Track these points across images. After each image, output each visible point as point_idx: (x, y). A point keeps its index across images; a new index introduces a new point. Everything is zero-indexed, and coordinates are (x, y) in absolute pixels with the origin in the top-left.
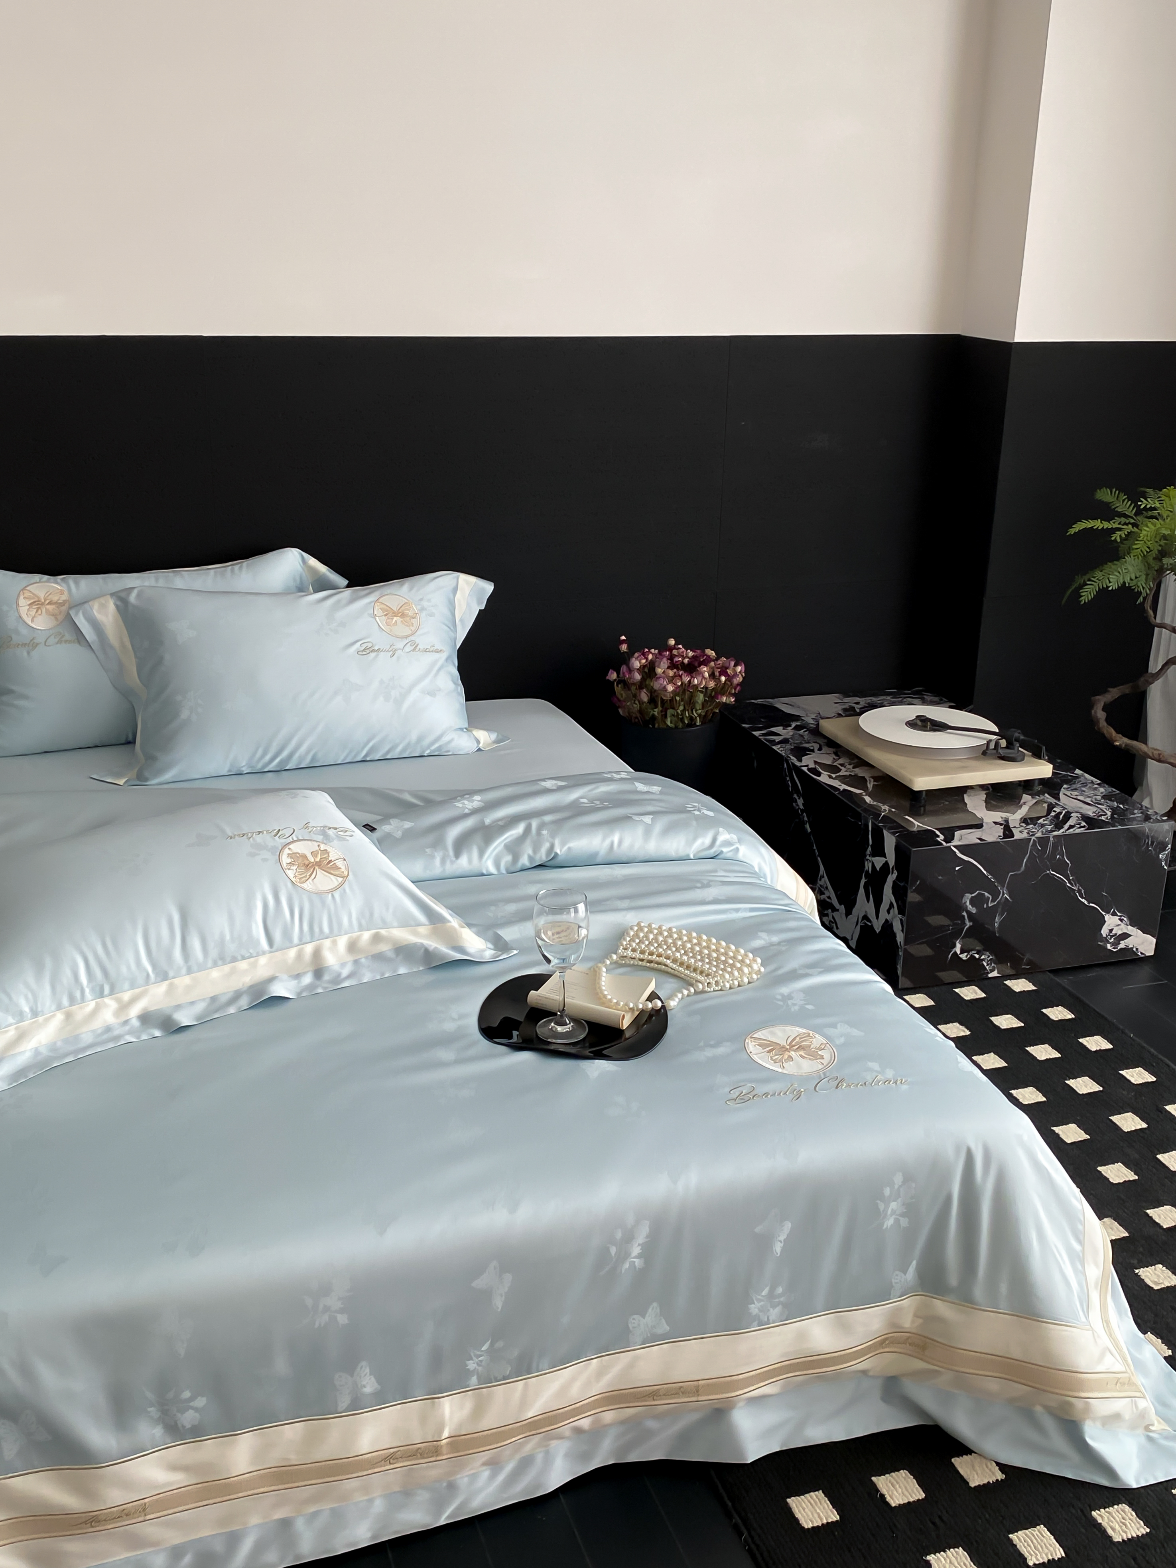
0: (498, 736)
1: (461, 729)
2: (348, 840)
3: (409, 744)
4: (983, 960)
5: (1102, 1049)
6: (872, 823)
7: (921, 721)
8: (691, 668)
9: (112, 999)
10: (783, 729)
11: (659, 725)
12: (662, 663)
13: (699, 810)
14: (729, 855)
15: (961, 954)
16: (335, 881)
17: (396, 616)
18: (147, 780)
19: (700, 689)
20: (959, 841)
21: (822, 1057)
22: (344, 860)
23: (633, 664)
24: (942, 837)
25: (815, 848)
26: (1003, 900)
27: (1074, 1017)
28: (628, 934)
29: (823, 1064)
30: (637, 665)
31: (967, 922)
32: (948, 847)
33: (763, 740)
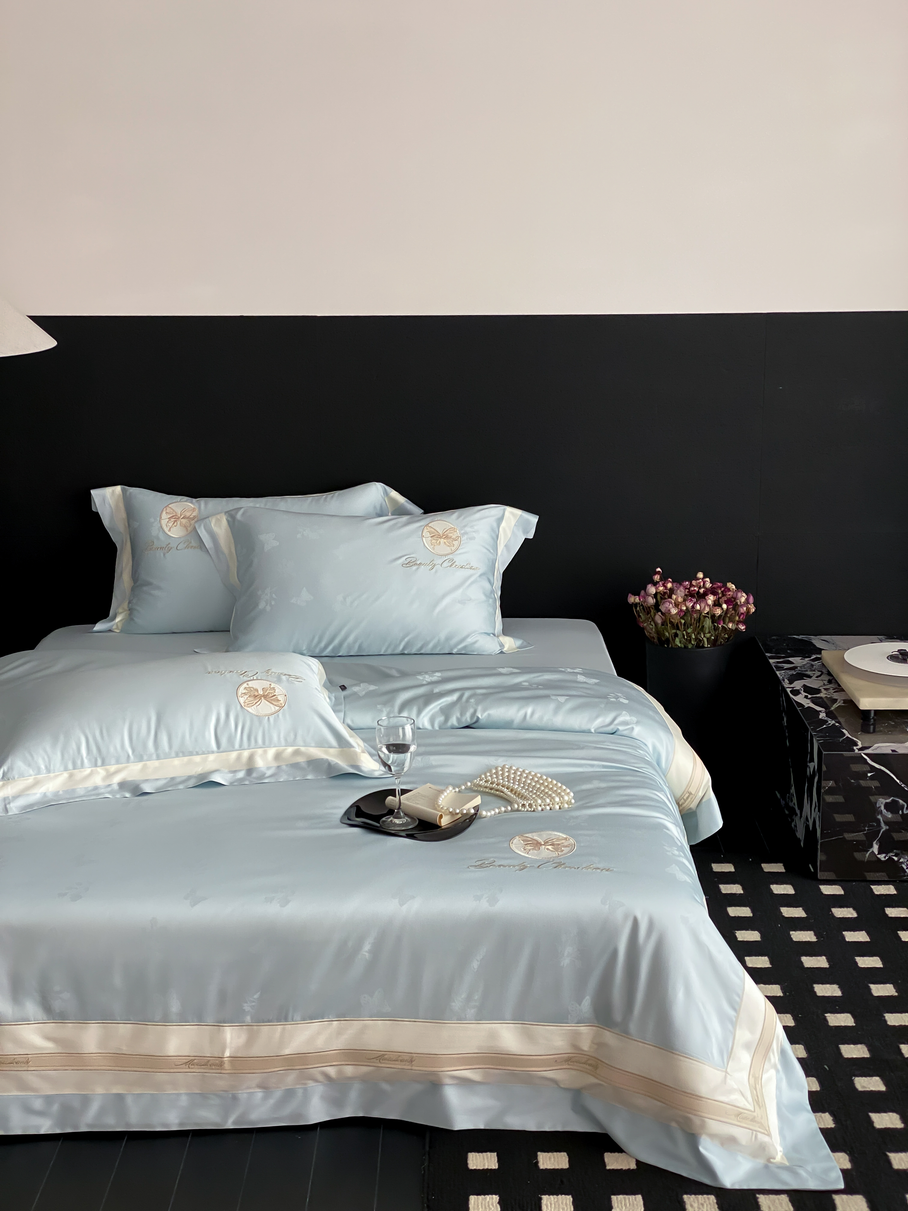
0: (523, 643)
1: (489, 635)
3: (439, 642)
4: (902, 863)
6: (810, 733)
8: (702, 597)
9: (103, 769)
10: (801, 659)
11: (672, 645)
12: (678, 591)
13: (616, 699)
14: (625, 733)
15: (878, 854)
16: (273, 709)
17: (441, 538)
19: (703, 614)
21: (562, 851)
22: (285, 696)
23: (648, 589)
24: (860, 746)
28: (491, 772)
29: (559, 854)
30: (652, 590)
31: (883, 825)
32: (860, 754)
33: (773, 666)
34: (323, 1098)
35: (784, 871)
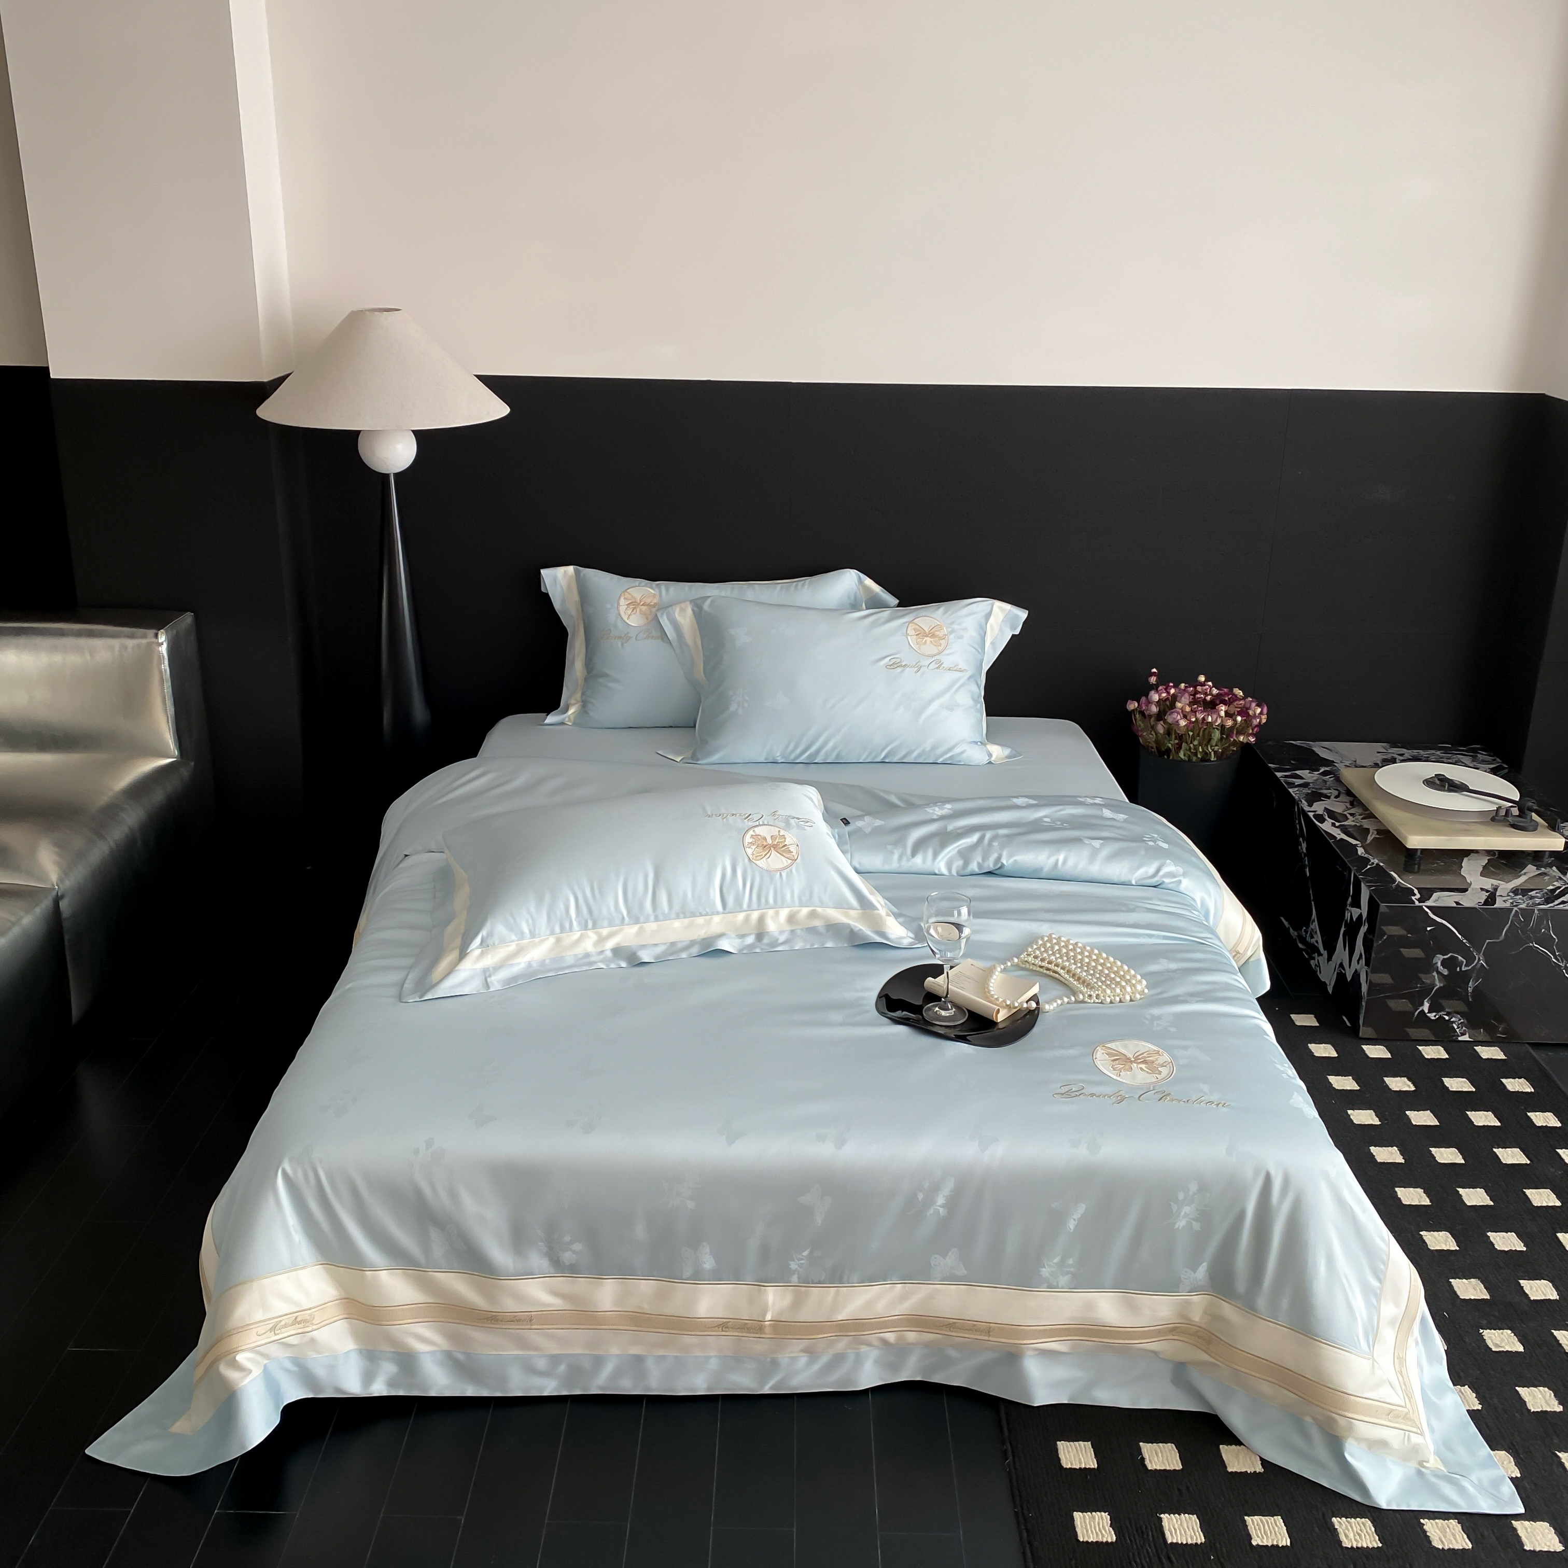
0: (1011, 751)
1: (976, 743)
2: (805, 830)
3: (924, 751)
4: (1453, 1022)
5: (1548, 1125)
6: (1354, 874)
7: (1439, 780)
8: (1211, 706)
9: (594, 933)
10: (1310, 773)
11: (1173, 757)
12: (1183, 698)
13: (1155, 842)
14: (1171, 886)
15: (1428, 1013)
16: (785, 862)
17: (927, 636)
18: (698, 760)
19: (1214, 727)
20: (1434, 902)
21: (1160, 1073)
22: (798, 846)
23: (1151, 696)
24: (1418, 896)
25: (1311, 892)
26: (1479, 965)
27: (1533, 1090)
28: (1037, 943)
29: (1157, 1078)
30: (1155, 698)
31: (1437, 982)
32: (1422, 906)
33: (1282, 781)
34: (876, 1362)
35: (1317, 1024)
